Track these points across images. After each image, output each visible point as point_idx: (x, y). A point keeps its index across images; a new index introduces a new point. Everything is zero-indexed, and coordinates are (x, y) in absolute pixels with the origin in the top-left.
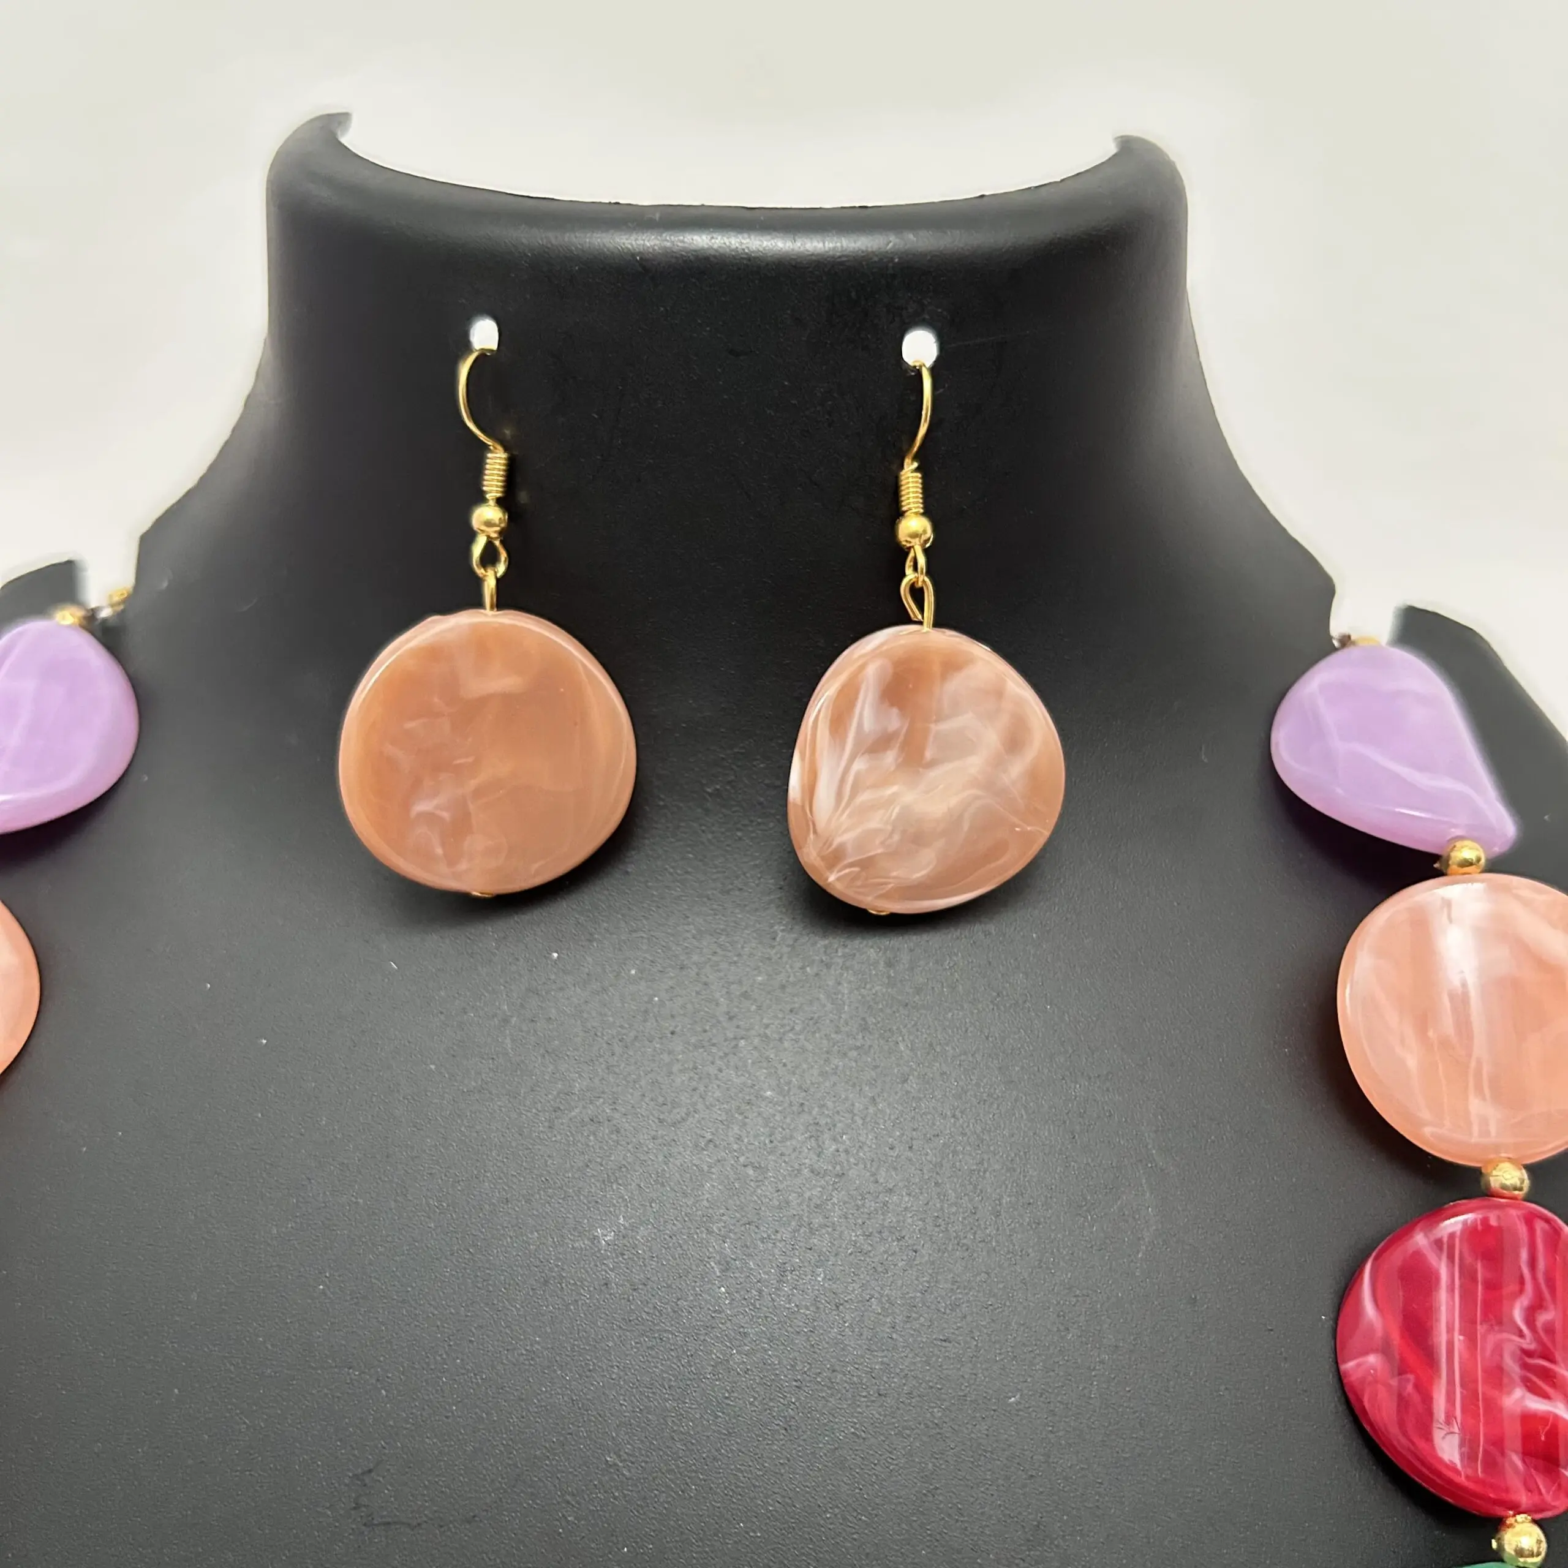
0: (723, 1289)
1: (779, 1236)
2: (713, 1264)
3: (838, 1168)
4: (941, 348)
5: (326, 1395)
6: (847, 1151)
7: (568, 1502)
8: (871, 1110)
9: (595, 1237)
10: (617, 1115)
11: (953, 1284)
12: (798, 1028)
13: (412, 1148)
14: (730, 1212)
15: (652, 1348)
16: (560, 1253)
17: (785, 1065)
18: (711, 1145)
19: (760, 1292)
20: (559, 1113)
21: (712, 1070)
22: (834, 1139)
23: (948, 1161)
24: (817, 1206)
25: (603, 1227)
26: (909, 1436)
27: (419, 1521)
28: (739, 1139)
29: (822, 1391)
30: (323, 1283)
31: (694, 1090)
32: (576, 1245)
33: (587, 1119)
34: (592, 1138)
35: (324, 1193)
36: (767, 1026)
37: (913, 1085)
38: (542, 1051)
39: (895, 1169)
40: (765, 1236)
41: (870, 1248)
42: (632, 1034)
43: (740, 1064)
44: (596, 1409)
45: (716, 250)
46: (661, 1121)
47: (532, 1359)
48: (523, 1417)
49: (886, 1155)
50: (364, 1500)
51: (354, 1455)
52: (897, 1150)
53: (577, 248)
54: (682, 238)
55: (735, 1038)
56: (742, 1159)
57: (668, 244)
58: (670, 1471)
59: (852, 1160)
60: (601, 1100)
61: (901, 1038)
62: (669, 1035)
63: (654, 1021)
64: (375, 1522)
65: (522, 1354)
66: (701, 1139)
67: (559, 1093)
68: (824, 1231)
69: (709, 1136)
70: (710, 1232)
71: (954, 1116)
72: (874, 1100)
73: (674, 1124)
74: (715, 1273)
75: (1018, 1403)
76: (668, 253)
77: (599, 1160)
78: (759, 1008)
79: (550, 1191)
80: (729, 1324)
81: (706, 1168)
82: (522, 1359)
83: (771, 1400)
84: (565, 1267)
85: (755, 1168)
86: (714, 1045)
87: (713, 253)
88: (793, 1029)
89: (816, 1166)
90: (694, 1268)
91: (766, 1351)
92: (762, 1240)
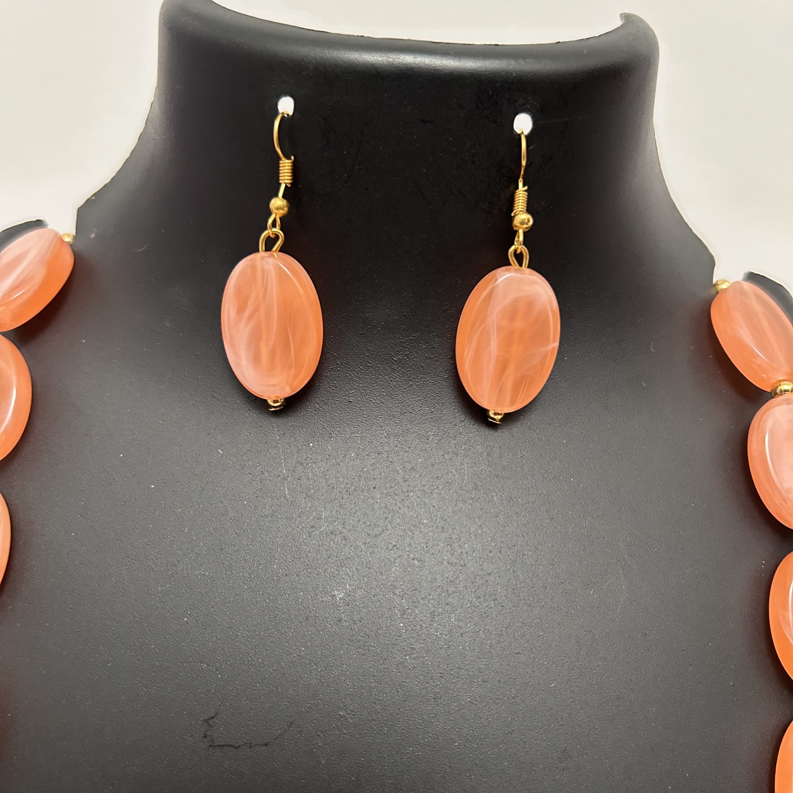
0: (402, 625)
1: (431, 597)
2: (396, 611)
3: (462, 562)
4: (534, 124)
5: (188, 677)
6: (467, 553)
7: (319, 736)
8: (479, 531)
9: (334, 596)
10: (345, 531)
11: (522, 624)
12: (440, 487)
13: (235, 545)
14: (405, 584)
15: (364, 655)
16: (315, 604)
17: (434, 506)
18: (395, 548)
19: (421, 626)
20: (314, 529)
21: (396, 508)
22: (460, 547)
23: (520, 559)
24: (451, 582)
25: (337, 590)
26: (499, 703)
27: (239, 744)
28: (410, 545)
29: (454, 679)
30: (187, 617)
31: (386, 518)
32: (324, 599)
33: (329, 533)
34: (331, 542)
35: (187, 569)
36: (424, 486)
37: (501, 518)
38: (304, 496)
39: (492, 563)
40: (424, 596)
41: (479, 604)
42: (353, 487)
43: (410, 505)
44: (334, 687)
45: (417, 64)
46: (369, 535)
47: (300, 659)
48: (295, 690)
49: (487, 555)
50: (209, 733)
51: (204, 709)
52: (493, 552)
53: (340, 59)
54: (398, 57)
55: (408, 492)
56: (412, 556)
57: (391, 60)
58: (373, 720)
59: (469, 558)
60: (337, 523)
61: (495, 494)
62: (373, 489)
63: (364, 481)
64: (216, 744)
65: (295, 657)
66: (390, 545)
67: (314, 519)
68: (455, 595)
69: (394, 544)
70: (394, 594)
71: (523, 536)
72: (481, 526)
73: (376, 536)
74: (397, 616)
75: (555, 687)
76: (392, 65)
77: (336, 555)
78: (420, 475)
79: (310, 570)
80: (405, 643)
81: (392, 560)
82: (294, 659)
83: (427, 683)
84: (318, 611)
85: (419, 561)
86: (397, 495)
87: (415, 66)
88: (438, 487)
89: (450, 561)
90: (386, 612)
91: (424, 657)
92: (422, 599)
